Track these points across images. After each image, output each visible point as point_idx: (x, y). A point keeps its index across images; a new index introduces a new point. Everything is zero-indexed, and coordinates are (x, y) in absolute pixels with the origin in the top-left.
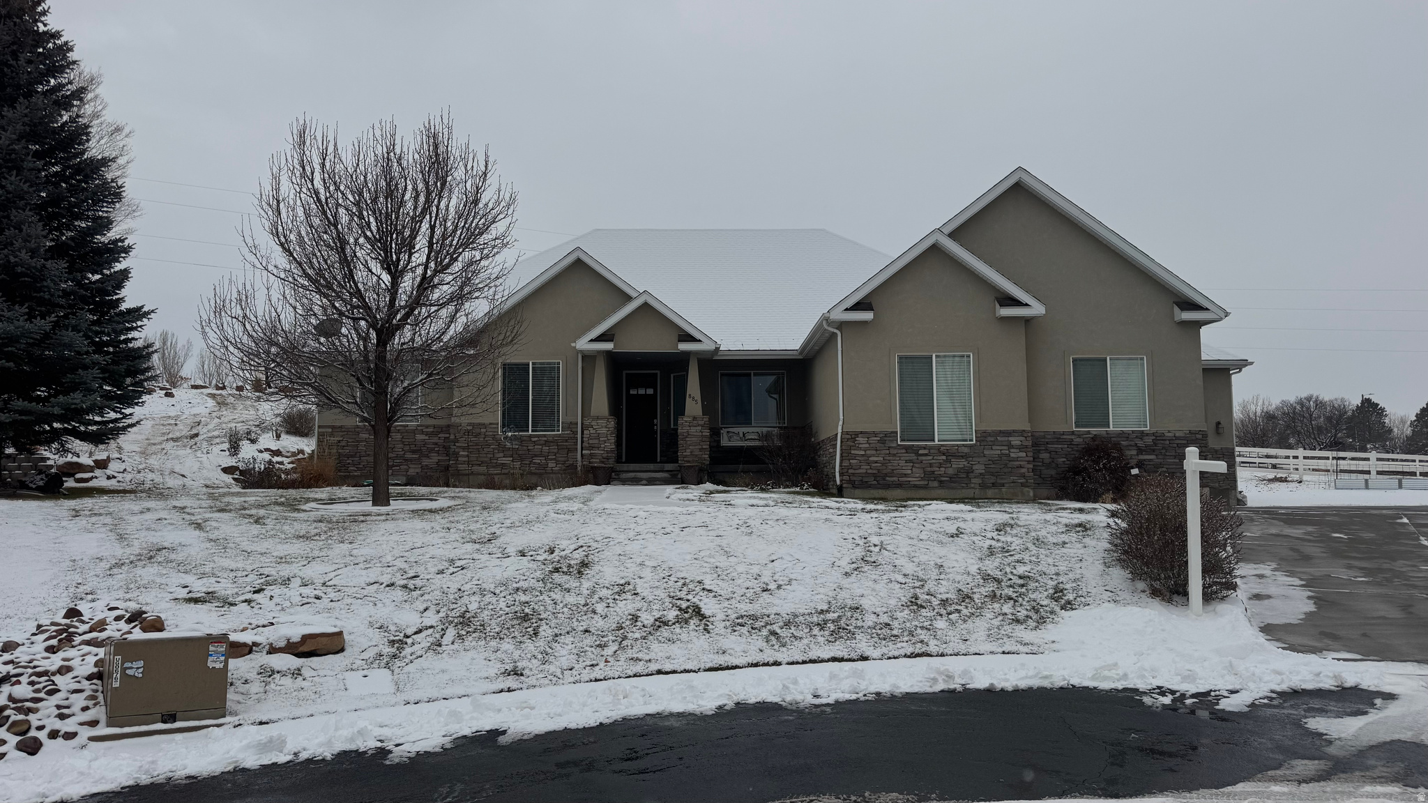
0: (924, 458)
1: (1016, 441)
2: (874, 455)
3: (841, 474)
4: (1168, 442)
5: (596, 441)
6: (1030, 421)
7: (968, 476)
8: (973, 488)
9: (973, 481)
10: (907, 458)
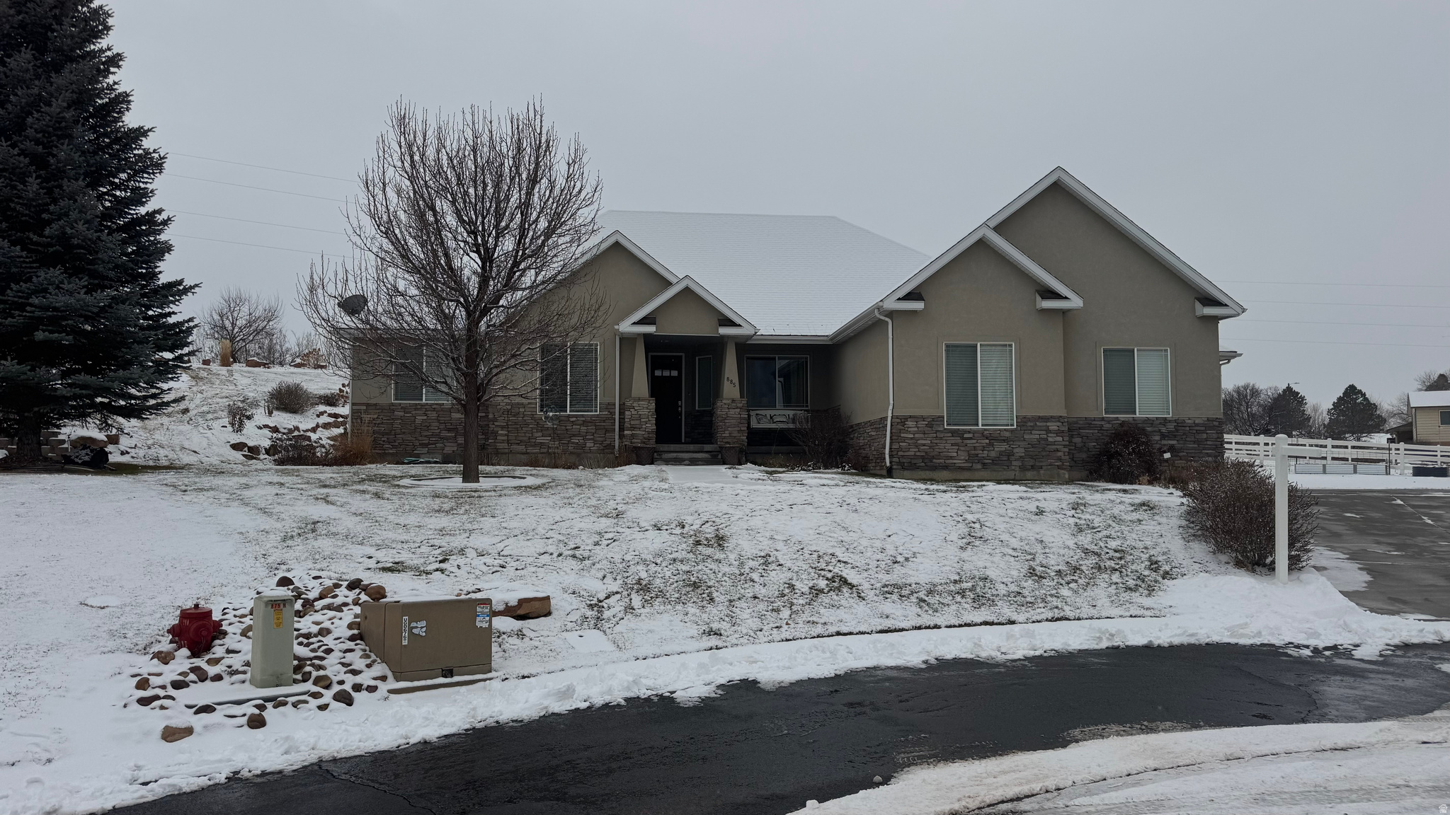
0: (968, 441)
1: (1053, 426)
2: (922, 439)
3: (891, 456)
4: (1188, 428)
5: (637, 422)
6: (1067, 406)
7: (1009, 459)
8: (1014, 470)
9: (1014, 463)
10: (953, 442)
